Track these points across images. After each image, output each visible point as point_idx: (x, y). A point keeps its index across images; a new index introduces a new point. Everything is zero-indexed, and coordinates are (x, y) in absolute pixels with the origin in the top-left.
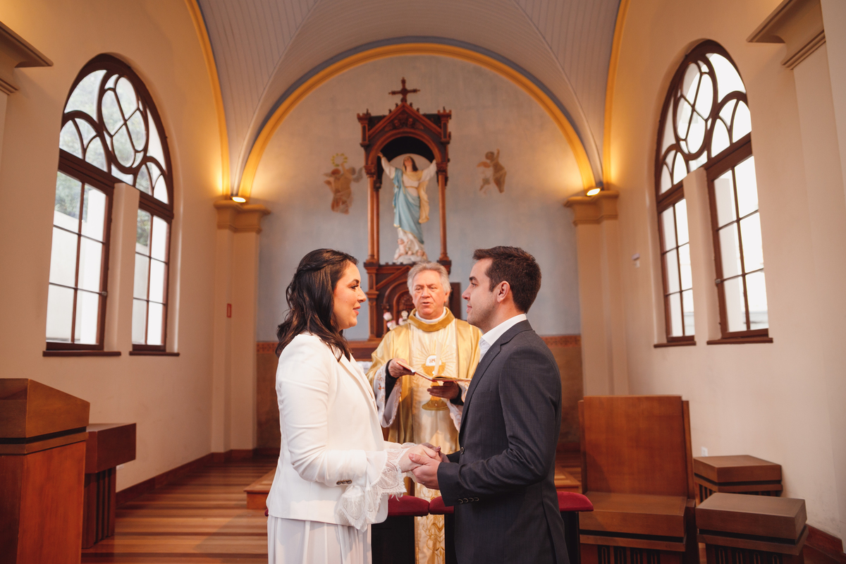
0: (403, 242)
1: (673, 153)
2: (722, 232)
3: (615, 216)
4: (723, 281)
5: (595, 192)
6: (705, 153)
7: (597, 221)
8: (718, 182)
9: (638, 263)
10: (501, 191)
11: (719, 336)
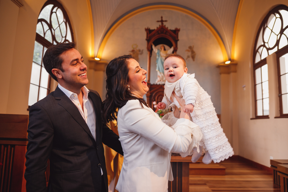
0: (159, 77)
1: (262, 47)
2: (282, 77)
3: (235, 72)
4: (282, 95)
5: (228, 62)
6: (277, 47)
7: (229, 73)
8: (281, 59)
9: (245, 89)
10: (194, 60)
11: (279, 115)
